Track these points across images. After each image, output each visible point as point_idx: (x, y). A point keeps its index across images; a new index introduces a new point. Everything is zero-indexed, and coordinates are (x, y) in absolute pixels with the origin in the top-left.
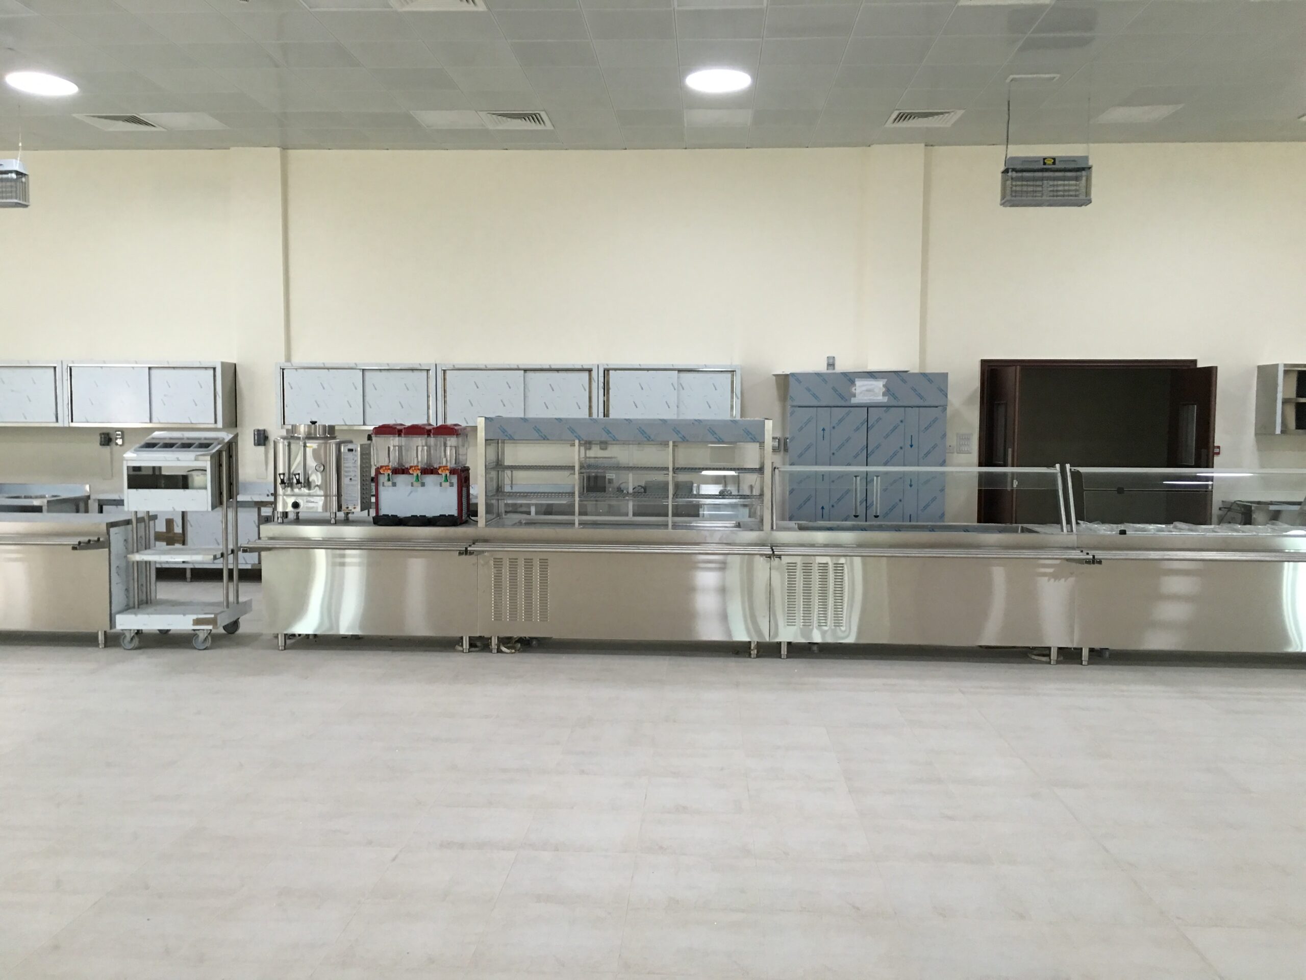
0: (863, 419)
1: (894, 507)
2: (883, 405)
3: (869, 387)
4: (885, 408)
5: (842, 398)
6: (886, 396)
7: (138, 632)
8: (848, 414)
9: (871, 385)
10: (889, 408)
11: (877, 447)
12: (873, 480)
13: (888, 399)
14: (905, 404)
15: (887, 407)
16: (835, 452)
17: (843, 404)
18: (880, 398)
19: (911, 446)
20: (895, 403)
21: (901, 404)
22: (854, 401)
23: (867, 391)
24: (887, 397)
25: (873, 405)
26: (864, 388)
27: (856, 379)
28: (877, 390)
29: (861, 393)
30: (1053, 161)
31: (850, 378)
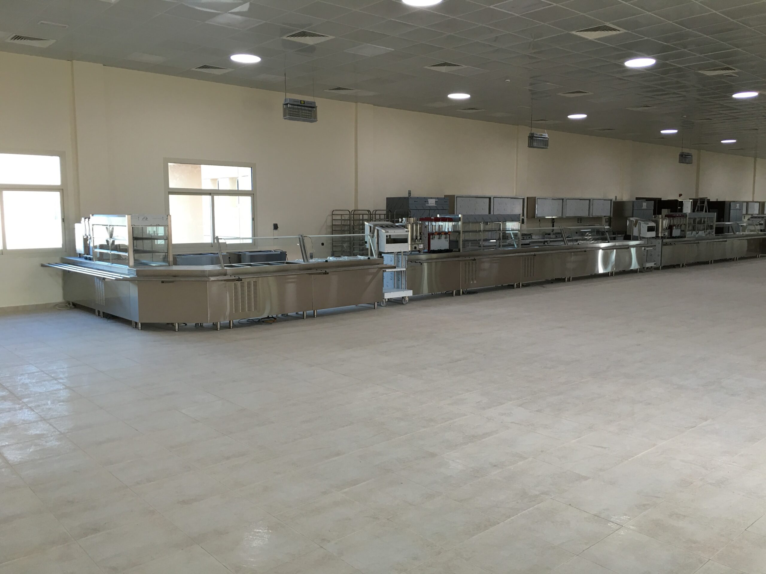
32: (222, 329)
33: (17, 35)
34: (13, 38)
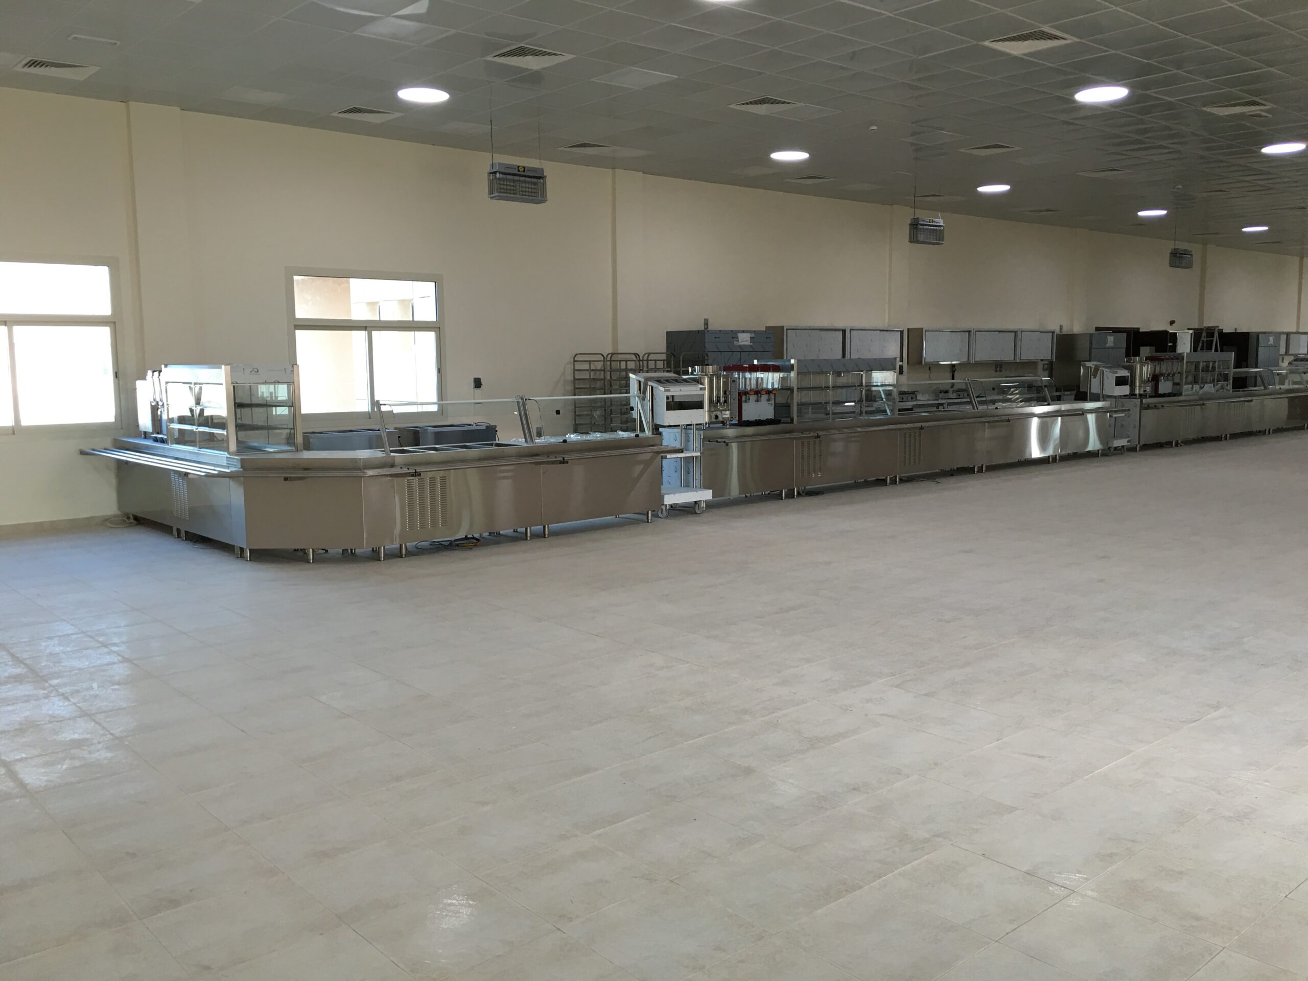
32: (389, 559)
33: (33, 60)
34: (26, 64)
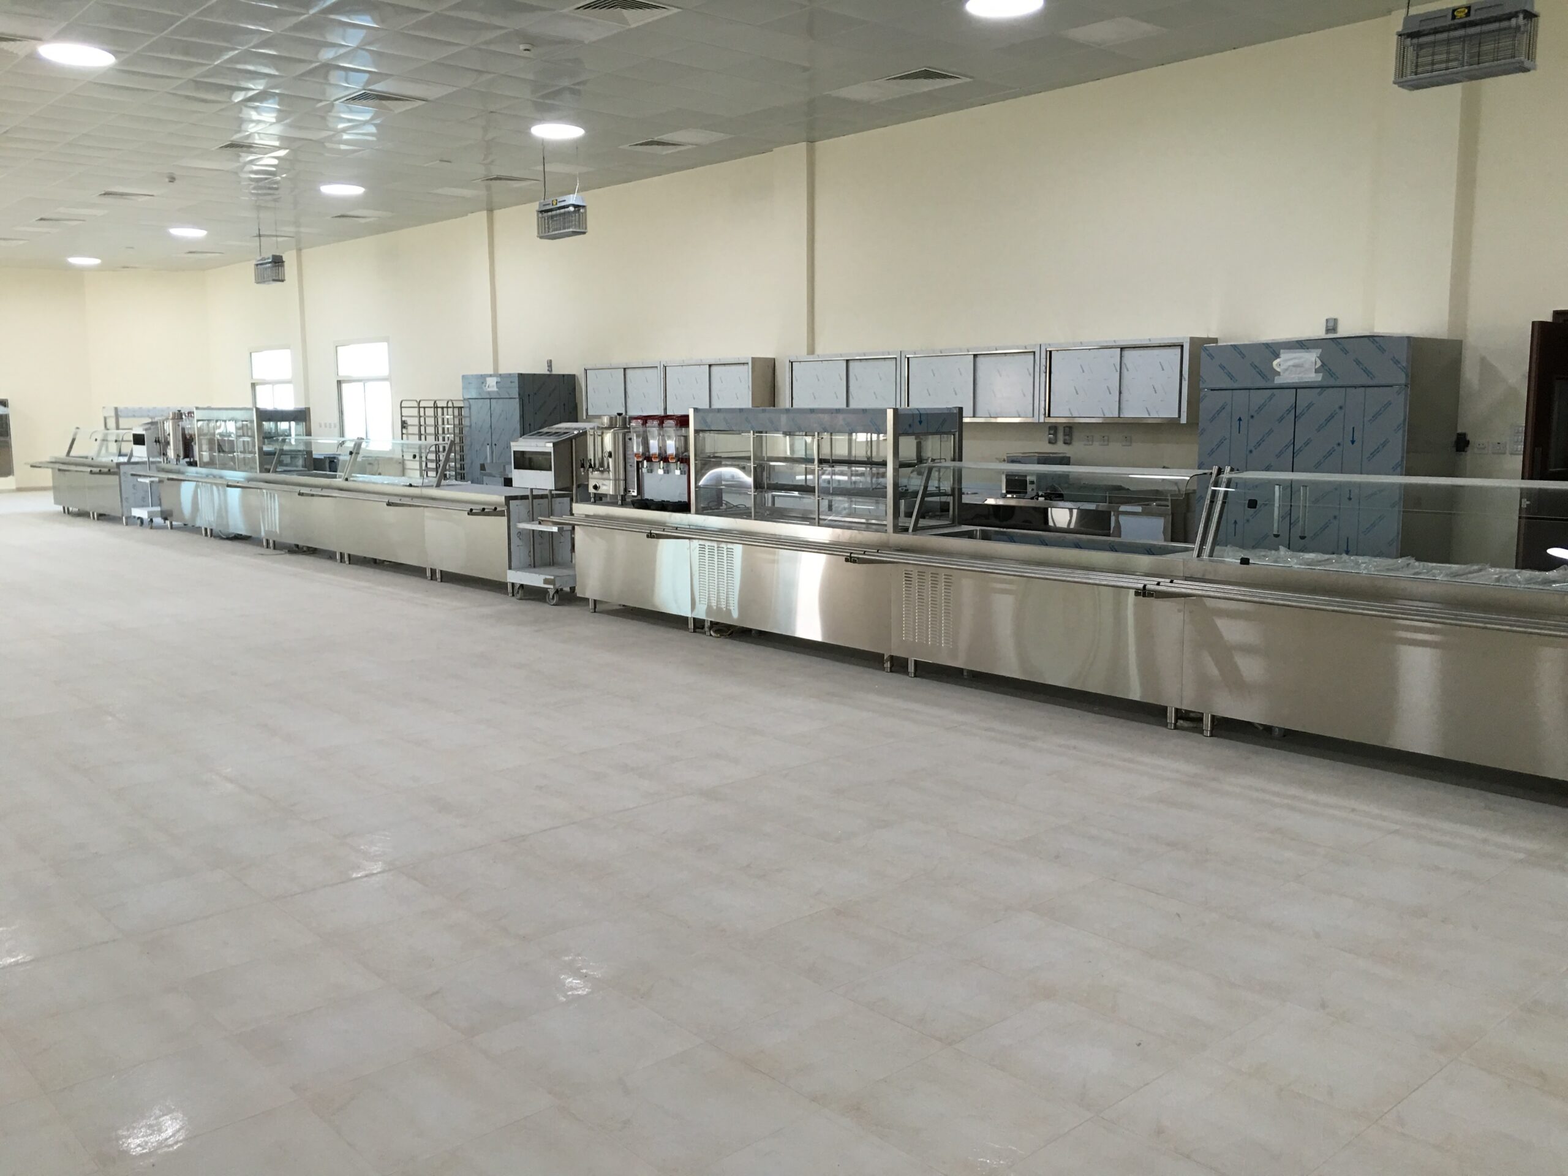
0: (1290, 405)
1: (1326, 526)
2: (1316, 385)
3: (1296, 361)
4: (1319, 389)
5: (1264, 377)
6: (1319, 372)
7: (522, 586)
8: (1270, 398)
9: (1300, 358)
10: (1324, 389)
11: (1307, 444)
12: (1300, 489)
13: (1323, 377)
14: (1345, 384)
15: (1321, 387)
16: (1253, 449)
17: (1263, 384)
18: (1312, 377)
19: (1353, 442)
20: (1332, 382)
21: (1339, 383)
22: (1278, 381)
23: (1294, 366)
24: (1321, 374)
25: (1302, 385)
26: (1291, 363)
27: (1282, 351)
28: (1307, 366)
29: (1286, 370)
30: (1466, 11)
31: (1273, 350)
